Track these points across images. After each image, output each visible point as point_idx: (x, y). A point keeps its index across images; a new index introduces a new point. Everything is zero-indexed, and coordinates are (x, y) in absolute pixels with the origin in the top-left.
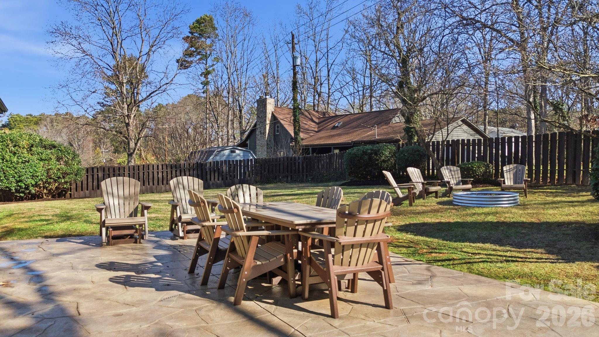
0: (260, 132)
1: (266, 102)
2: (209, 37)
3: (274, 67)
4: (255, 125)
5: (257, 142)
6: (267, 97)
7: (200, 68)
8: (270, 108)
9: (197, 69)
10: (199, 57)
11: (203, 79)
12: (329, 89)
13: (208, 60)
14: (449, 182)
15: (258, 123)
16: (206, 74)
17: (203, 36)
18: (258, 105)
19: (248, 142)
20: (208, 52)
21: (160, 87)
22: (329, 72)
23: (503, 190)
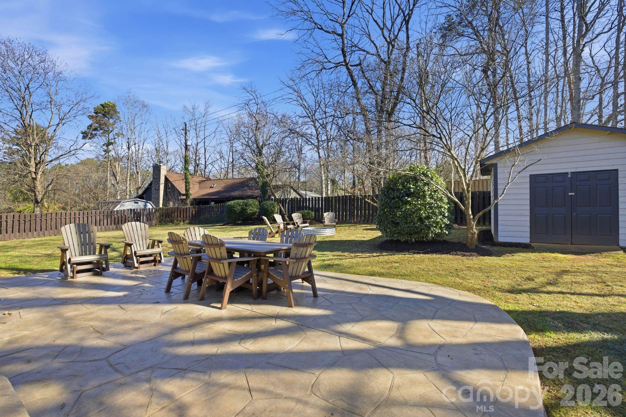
0: (155, 189)
1: (160, 168)
2: (111, 118)
3: (165, 145)
4: (150, 184)
5: (153, 196)
6: (161, 164)
7: (103, 140)
8: (164, 172)
9: (101, 140)
10: (101, 131)
11: (105, 148)
12: (206, 162)
13: (110, 135)
14: (297, 223)
15: (153, 182)
16: (109, 144)
17: (106, 116)
18: (154, 170)
19: (144, 196)
20: (111, 129)
21: (70, 152)
22: (205, 151)
23: (324, 226)
